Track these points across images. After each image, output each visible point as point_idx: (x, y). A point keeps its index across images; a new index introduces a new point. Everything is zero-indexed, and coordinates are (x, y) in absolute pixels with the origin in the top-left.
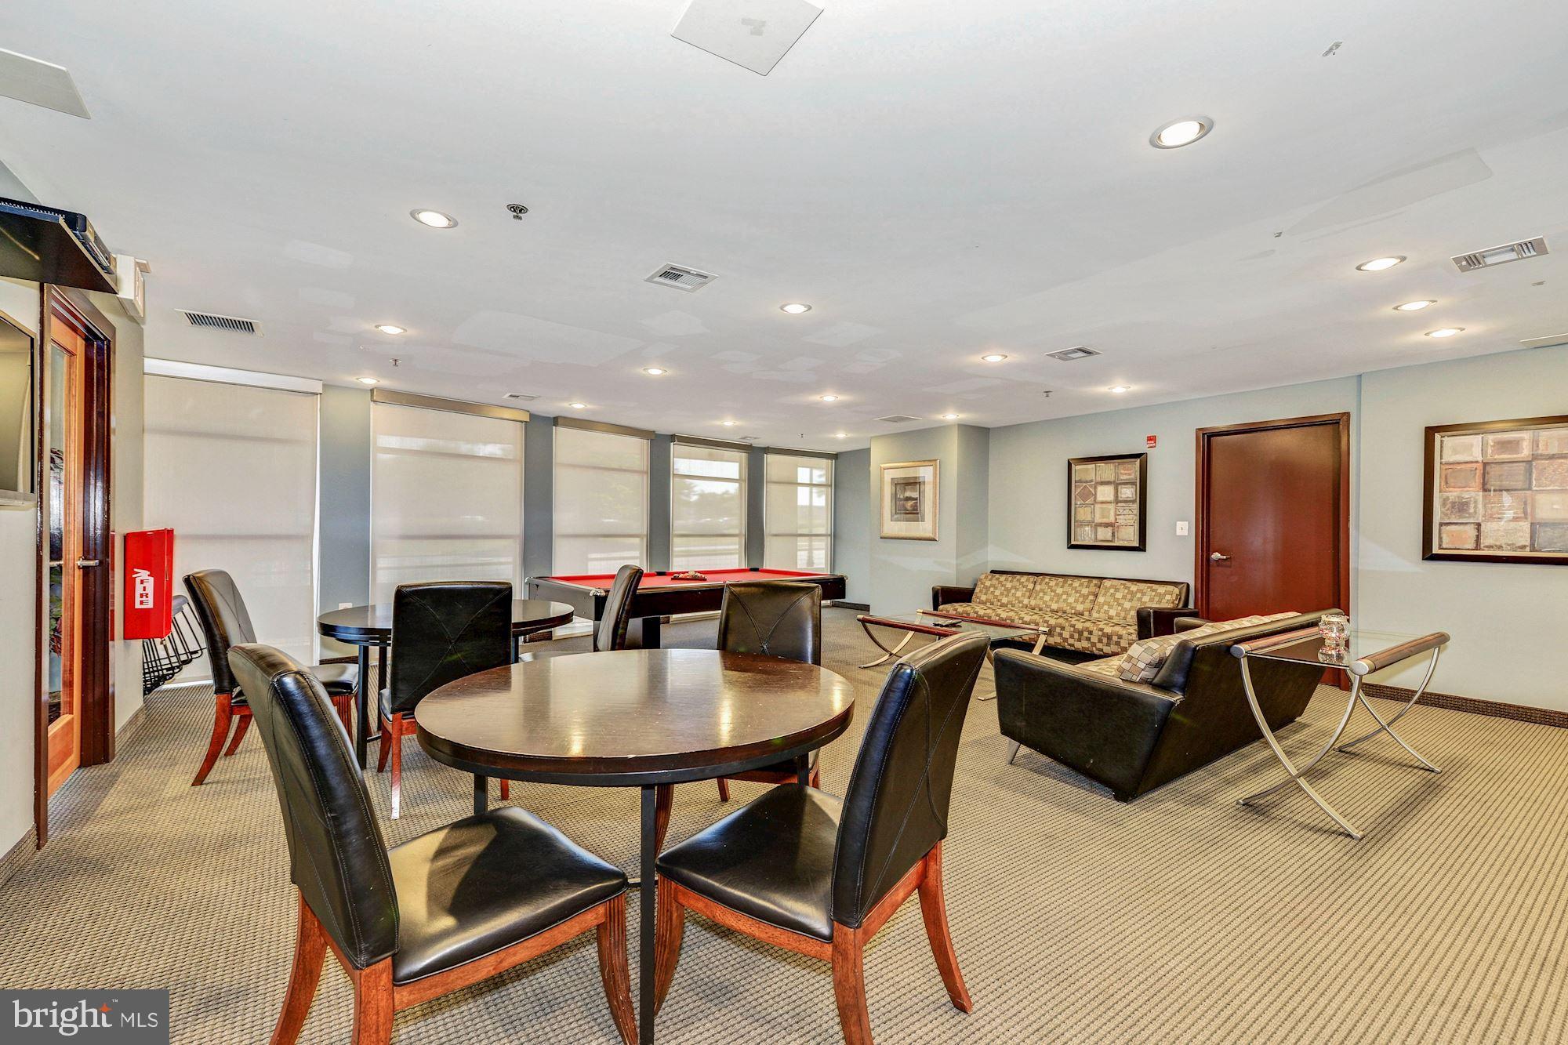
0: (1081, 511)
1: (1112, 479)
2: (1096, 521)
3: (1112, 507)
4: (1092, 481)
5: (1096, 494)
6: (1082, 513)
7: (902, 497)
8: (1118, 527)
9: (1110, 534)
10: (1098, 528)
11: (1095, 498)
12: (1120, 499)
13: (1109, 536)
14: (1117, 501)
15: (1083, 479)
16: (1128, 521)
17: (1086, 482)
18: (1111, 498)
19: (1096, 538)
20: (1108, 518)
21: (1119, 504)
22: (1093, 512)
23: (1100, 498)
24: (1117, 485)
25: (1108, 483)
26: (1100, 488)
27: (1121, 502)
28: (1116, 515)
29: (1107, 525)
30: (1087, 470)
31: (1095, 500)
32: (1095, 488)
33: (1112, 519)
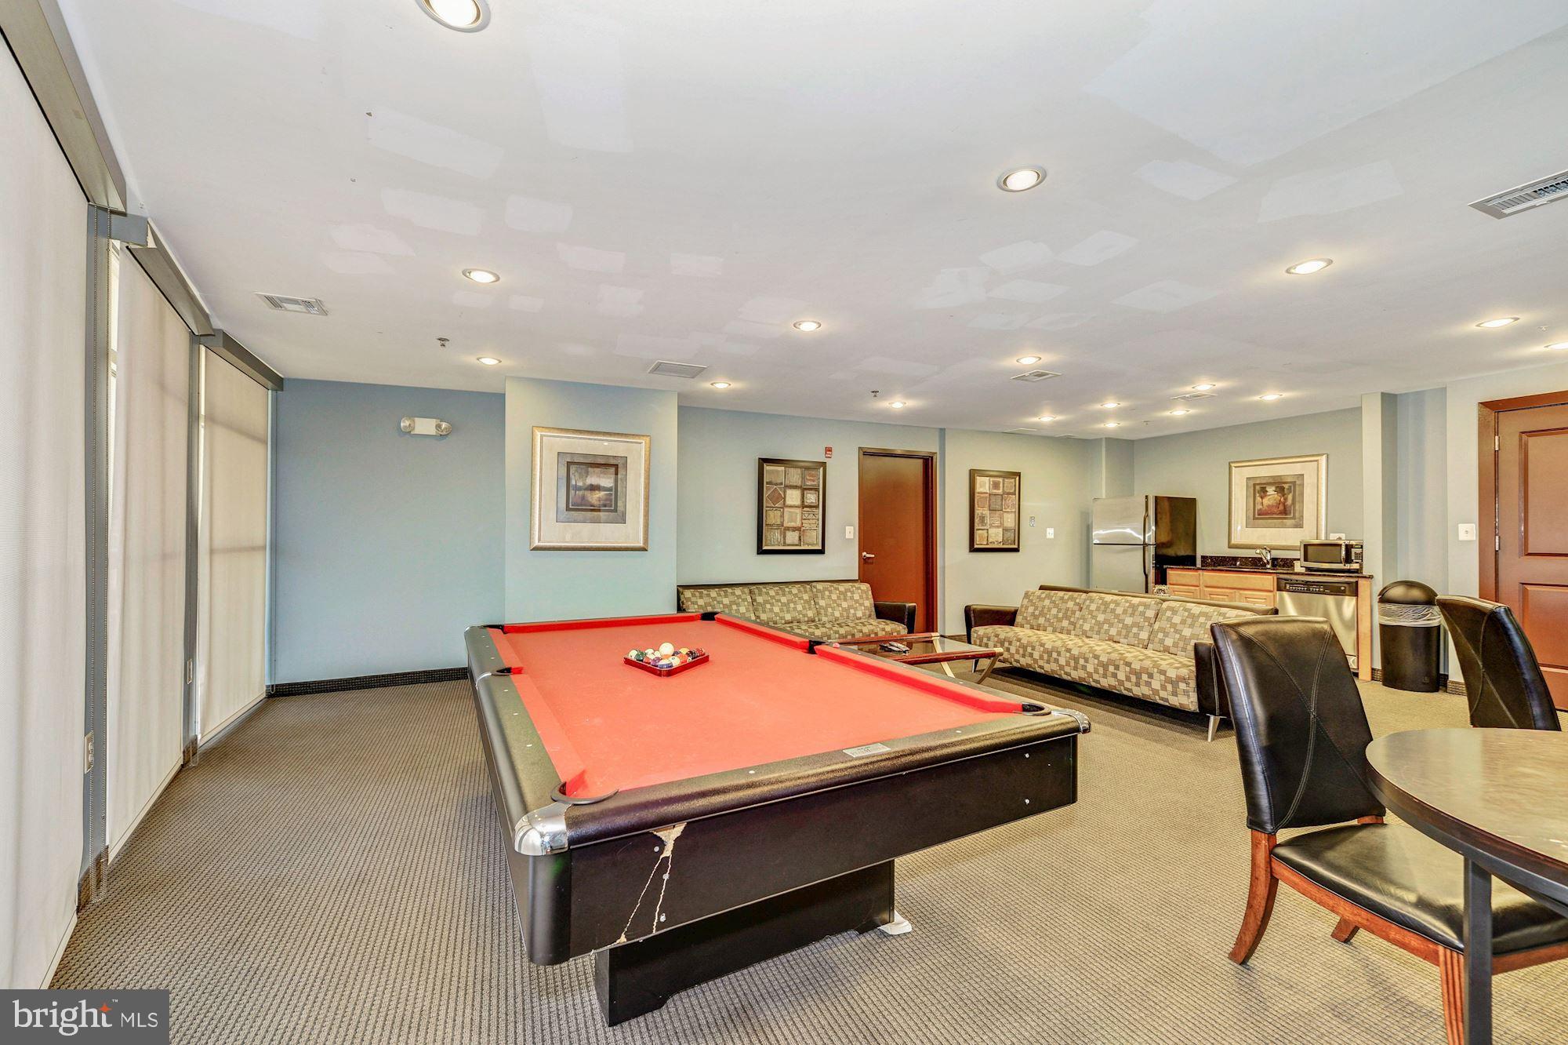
0: (771, 514)
1: (799, 484)
2: (785, 525)
3: (798, 511)
4: (781, 484)
5: (785, 496)
6: (772, 517)
7: (580, 484)
8: (804, 530)
9: (797, 538)
10: (787, 532)
11: (785, 501)
12: (806, 504)
13: (796, 541)
14: (803, 506)
15: (774, 481)
16: (812, 525)
17: (776, 484)
18: (798, 502)
19: (785, 543)
20: (795, 522)
21: (805, 509)
22: (782, 516)
23: (789, 502)
24: (804, 490)
25: (795, 487)
26: (789, 492)
27: (807, 507)
28: (802, 519)
29: (794, 529)
30: (777, 471)
31: (784, 504)
32: (785, 492)
33: (798, 524)
